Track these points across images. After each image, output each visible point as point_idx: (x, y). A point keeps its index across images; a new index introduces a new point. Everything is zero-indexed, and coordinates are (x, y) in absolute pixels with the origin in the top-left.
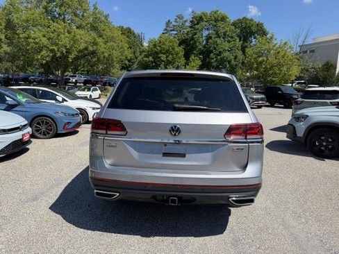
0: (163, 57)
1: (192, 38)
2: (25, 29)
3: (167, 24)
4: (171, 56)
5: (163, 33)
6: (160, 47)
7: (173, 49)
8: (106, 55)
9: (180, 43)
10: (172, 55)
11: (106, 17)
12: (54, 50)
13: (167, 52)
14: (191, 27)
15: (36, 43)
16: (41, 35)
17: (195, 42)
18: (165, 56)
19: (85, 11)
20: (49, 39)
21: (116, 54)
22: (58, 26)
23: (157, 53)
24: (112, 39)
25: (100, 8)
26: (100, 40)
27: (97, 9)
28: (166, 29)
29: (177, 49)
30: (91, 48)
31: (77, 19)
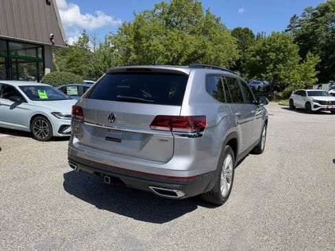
0: (273, 55)
1: (313, 33)
2: (148, 38)
3: (292, 19)
4: (282, 54)
5: (286, 31)
6: (269, 45)
7: (286, 46)
8: (213, 57)
9: (295, 39)
10: (284, 52)
11: (217, 21)
12: (167, 55)
13: (278, 50)
14: (312, 20)
15: (155, 50)
16: (158, 43)
17: (316, 37)
18: (274, 54)
19: (199, 17)
20: (165, 46)
21: (223, 55)
22: (174, 34)
23: (265, 52)
24: (221, 41)
25: (212, 12)
26: (209, 44)
27: (209, 14)
28: (290, 26)
29: (290, 46)
30: (200, 52)
31: (190, 25)
